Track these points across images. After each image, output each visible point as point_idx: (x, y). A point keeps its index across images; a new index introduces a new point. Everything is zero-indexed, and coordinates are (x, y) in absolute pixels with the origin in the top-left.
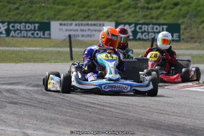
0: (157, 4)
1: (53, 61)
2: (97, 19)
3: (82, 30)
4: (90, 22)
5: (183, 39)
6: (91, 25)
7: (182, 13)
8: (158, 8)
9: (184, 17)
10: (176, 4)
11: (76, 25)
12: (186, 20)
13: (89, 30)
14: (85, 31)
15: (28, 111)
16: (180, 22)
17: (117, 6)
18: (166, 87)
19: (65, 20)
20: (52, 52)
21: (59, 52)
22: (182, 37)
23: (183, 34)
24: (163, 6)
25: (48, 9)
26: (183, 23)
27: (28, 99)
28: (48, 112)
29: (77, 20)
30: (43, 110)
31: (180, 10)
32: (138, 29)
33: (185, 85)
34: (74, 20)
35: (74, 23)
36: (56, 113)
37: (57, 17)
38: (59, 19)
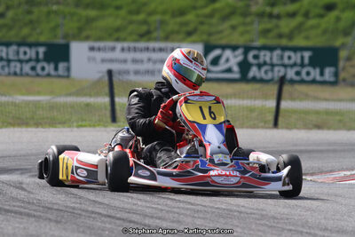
0: (291, 8)
1: (75, 124)
2: (166, 38)
3: (135, 61)
4: (152, 45)
5: (344, 80)
6: (154, 50)
7: (342, 25)
8: (293, 15)
9: (346, 33)
10: (330, 8)
11: (123, 50)
12: (349, 40)
13: (149, 60)
14: (142, 61)
15: (22, 226)
16: (338, 43)
17: (207, 10)
18: (309, 178)
19: (100, 39)
20: (72, 106)
21: (88, 105)
22: (342, 75)
23: (344, 69)
24: (302, 11)
25: (64, 17)
26: (343, 45)
27: (23, 202)
28: (64, 229)
29: (124, 40)
30: (52, 224)
31: (338, 19)
32: (250, 58)
33: (348, 173)
34: (118, 40)
35: (119, 45)
36: (81, 230)
37: (85, 34)
38: (87, 38)
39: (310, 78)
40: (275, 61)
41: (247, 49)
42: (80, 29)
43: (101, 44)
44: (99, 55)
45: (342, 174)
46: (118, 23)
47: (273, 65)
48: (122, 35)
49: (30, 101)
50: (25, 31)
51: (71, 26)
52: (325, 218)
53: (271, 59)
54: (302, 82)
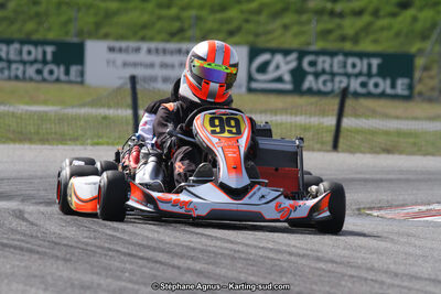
1: (89, 141)
3: (164, 66)
5: (420, 94)
7: (419, 26)
8: (359, 13)
9: (424, 37)
10: (405, 5)
11: (149, 51)
12: (427, 45)
14: (173, 66)
15: (23, 264)
16: (413, 49)
18: (375, 213)
19: (121, 38)
20: (86, 119)
21: (105, 118)
22: (418, 88)
23: (420, 80)
24: (371, 9)
25: (79, 10)
26: (421, 52)
27: (25, 235)
28: (75, 269)
29: (152, 39)
30: (60, 263)
31: (415, 19)
32: (305, 65)
33: (424, 208)
34: (143, 39)
35: (144, 46)
36: (96, 270)
37: (103, 31)
38: (106, 36)
39: (379, 90)
40: (336, 69)
41: (302, 54)
42: (98, 25)
43: (123, 44)
44: (120, 58)
45: (416, 209)
46: (145, 18)
47: (333, 75)
48: (149, 33)
49: (35, 112)
50: (30, 26)
51: (87, 20)
52: (395, 263)
53: (331, 66)
54: (369, 95)
